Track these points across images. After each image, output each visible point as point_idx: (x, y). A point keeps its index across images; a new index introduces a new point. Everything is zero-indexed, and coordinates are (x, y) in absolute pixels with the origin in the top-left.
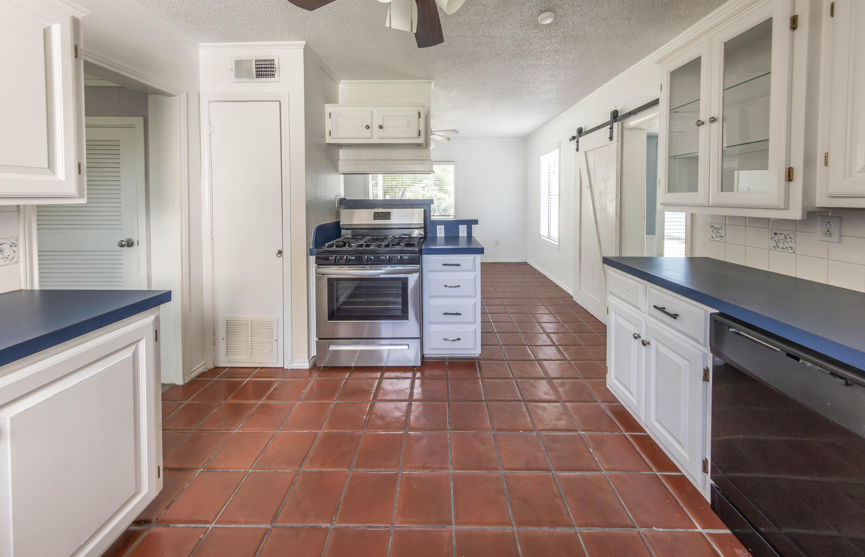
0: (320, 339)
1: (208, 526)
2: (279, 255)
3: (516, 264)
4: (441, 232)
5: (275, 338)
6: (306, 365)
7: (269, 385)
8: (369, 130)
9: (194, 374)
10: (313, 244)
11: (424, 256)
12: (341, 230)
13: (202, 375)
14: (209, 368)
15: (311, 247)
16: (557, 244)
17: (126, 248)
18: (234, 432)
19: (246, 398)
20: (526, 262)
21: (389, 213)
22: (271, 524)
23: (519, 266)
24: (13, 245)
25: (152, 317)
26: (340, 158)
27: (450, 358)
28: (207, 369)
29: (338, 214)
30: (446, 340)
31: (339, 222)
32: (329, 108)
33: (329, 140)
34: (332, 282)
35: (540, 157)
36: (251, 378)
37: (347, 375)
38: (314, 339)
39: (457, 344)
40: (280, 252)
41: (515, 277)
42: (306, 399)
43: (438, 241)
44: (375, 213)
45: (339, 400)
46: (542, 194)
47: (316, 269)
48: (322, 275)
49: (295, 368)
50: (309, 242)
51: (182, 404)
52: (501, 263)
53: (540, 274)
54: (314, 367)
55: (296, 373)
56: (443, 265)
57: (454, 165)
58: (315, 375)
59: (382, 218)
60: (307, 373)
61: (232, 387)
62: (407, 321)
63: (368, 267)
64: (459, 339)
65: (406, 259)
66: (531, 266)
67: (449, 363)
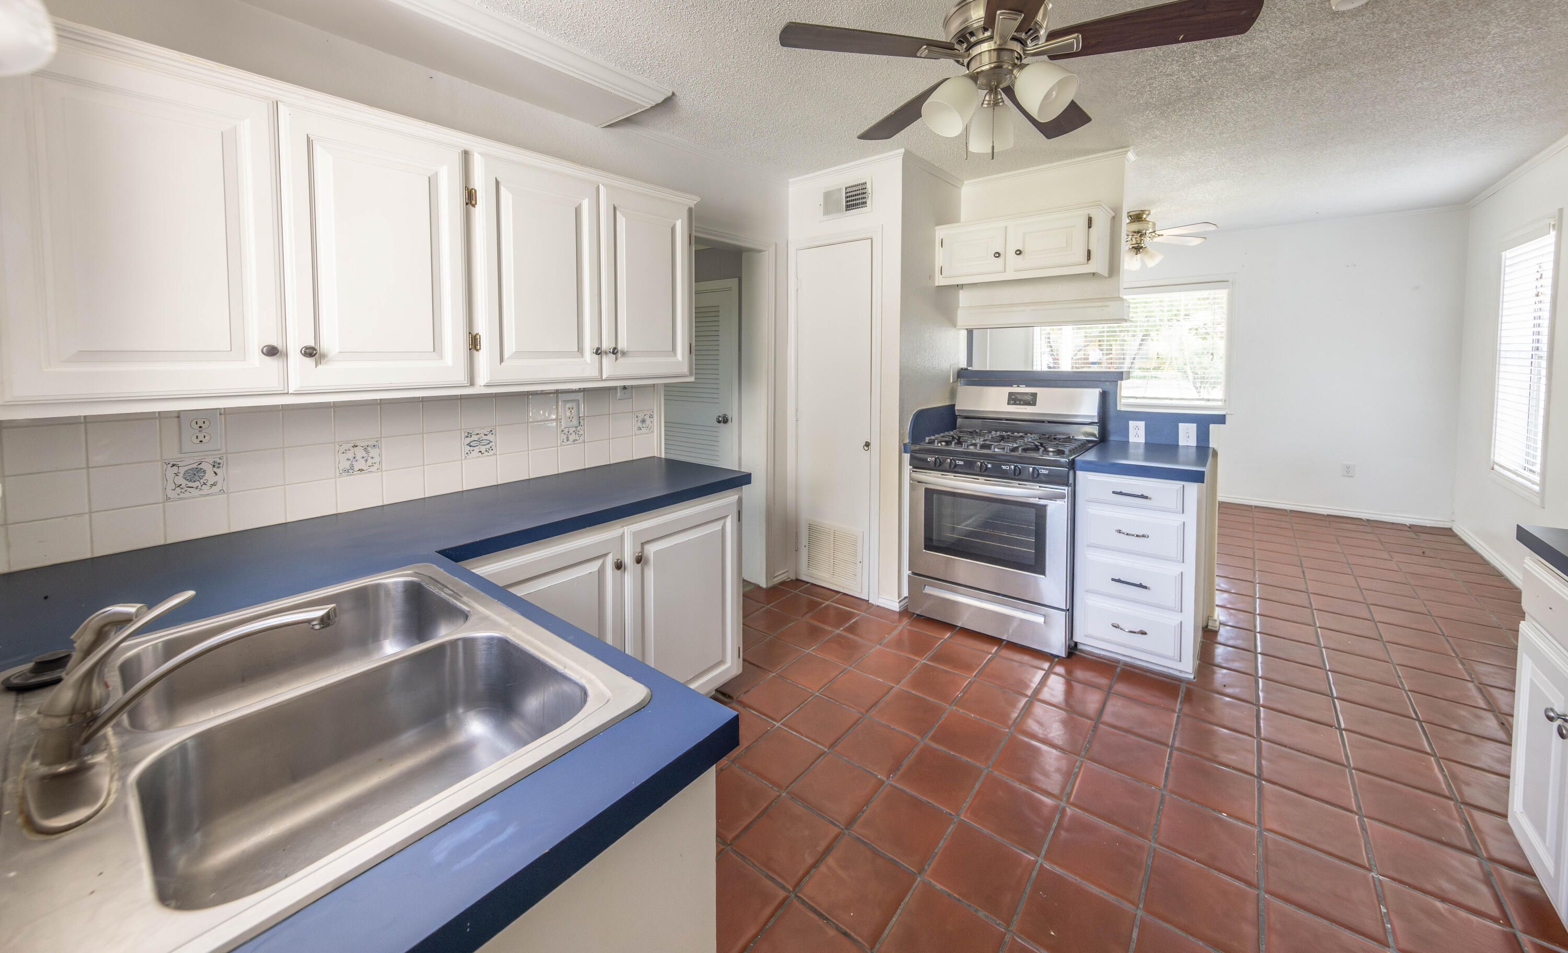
0: (914, 573)
1: (774, 723)
2: (866, 448)
3: (1408, 529)
4: (1137, 433)
5: (859, 559)
6: (895, 606)
7: (850, 616)
8: (1001, 259)
9: (777, 580)
10: (909, 437)
11: (1080, 474)
12: (957, 418)
13: (783, 583)
14: (791, 578)
15: (907, 441)
16: (1537, 488)
17: (722, 424)
18: (807, 651)
19: (824, 622)
20: (1450, 529)
21: (1034, 395)
22: (829, 749)
23: (1417, 535)
24: (651, 416)
25: (736, 497)
26: (960, 305)
27: (1126, 664)
28: (789, 578)
29: (953, 394)
30: (1116, 626)
31: (954, 405)
32: (941, 232)
33: (940, 281)
34: (929, 493)
35: (1503, 253)
36: (831, 602)
37: (948, 635)
38: (906, 572)
39: (1137, 640)
40: (867, 445)
41: (1387, 557)
42: (887, 645)
43: (1132, 451)
44: (1010, 394)
45: (928, 660)
46: (1503, 354)
47: (910, 473)
48: (919, 482)
49: (882, 605)
50: (904, 433)
51: (764, 607)
52: (1361, 519)
53: (1484, 563)
54: (905, 612)
55: (882, 612)
56: (1114, 492)
57: (1227, 290)
58: (905, 621)
59: (1022, 402)
60: (896, 617)
61: (813, 605)
62: (1044, 577)
63: (982, 479)
64: (1144, 633)
65: (1044, 474)
66: (1461, 539)
67: (1123, 671)
